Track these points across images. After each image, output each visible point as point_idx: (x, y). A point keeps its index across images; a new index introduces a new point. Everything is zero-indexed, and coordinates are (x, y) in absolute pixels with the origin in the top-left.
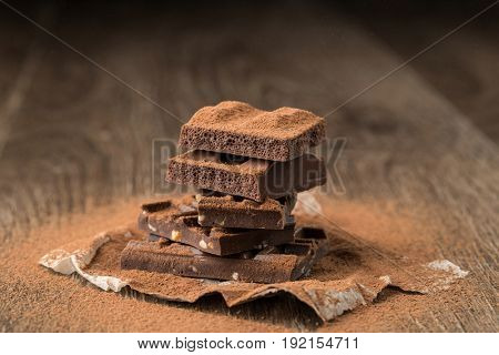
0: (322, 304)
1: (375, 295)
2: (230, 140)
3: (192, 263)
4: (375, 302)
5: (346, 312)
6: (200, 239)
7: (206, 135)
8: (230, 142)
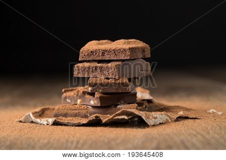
0: (148, 118)
1: (176, 118)
2: (103, 53)
3: (87, 112)
4: (175, 121)
5: (160, 124)
6: (90, 100)
7: (92, 52)
8: (103, 54)
